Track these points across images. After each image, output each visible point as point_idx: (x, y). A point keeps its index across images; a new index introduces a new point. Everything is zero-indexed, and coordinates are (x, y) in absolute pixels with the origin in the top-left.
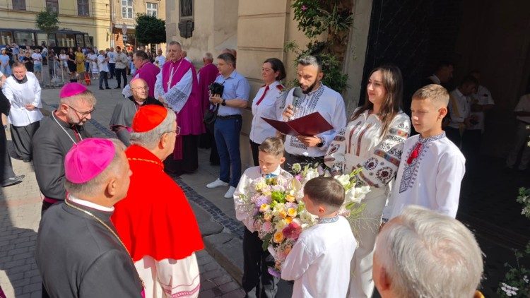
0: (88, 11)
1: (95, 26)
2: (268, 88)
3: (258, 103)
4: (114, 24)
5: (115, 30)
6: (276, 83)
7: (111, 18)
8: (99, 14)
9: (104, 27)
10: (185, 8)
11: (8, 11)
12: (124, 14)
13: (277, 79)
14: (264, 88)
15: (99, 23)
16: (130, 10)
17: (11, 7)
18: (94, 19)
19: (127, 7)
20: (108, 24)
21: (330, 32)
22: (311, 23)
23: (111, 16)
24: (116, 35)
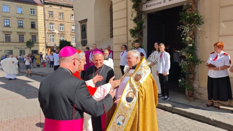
0: (36, 41)
1: (38, 46)
2: (124, 52)
3: (122, 55)
4: (46, 45)
5: (47, 47)
6: (126, 50)
7: (45, 43)
8: (40, 41)
9: (42, 46)
10: (83, 36)
11: (3, 42)
12: (51, 41)
13: (126, 49)
14: (122, 52)
15: (40, 45)
16: (53, 39)
17: (5, 41)
18: (38, 43)
19: (52, 38)
20: (44, 45)
21: (138, 37)
22: (134, 35)
23: (45, 42)
24: (48, 49)
